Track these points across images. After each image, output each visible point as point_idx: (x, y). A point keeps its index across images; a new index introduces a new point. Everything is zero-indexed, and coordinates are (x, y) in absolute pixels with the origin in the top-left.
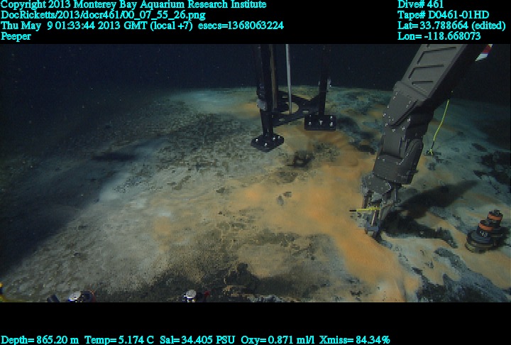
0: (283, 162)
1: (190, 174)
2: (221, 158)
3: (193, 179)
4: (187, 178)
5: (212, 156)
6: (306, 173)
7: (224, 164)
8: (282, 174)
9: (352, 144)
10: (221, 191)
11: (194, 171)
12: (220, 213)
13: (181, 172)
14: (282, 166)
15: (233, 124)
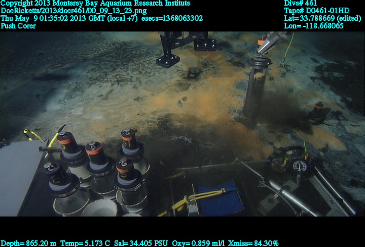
0: (180, 76)
1: (113, 88)
2: (135, 75)
3: (116, 91)
4: (111, 91)
5: (128, 74)
6: (197, 84)
7: (138, 79)
8: (180, 85)
9: (229, 61)
10: (137, 99)
11: (116, 86)
12: (138, 114)
13: (106, 88)
14: (179, 79)
15: (141, 49)
